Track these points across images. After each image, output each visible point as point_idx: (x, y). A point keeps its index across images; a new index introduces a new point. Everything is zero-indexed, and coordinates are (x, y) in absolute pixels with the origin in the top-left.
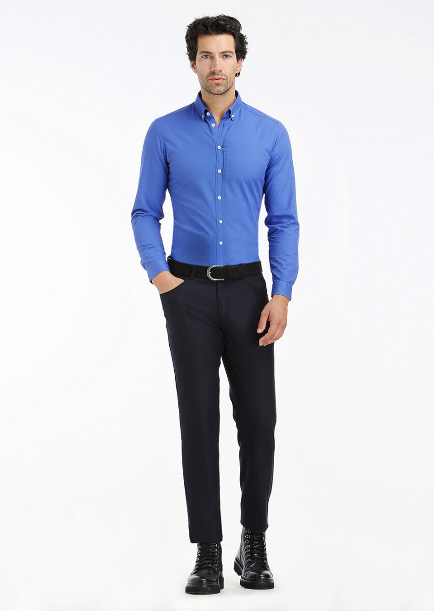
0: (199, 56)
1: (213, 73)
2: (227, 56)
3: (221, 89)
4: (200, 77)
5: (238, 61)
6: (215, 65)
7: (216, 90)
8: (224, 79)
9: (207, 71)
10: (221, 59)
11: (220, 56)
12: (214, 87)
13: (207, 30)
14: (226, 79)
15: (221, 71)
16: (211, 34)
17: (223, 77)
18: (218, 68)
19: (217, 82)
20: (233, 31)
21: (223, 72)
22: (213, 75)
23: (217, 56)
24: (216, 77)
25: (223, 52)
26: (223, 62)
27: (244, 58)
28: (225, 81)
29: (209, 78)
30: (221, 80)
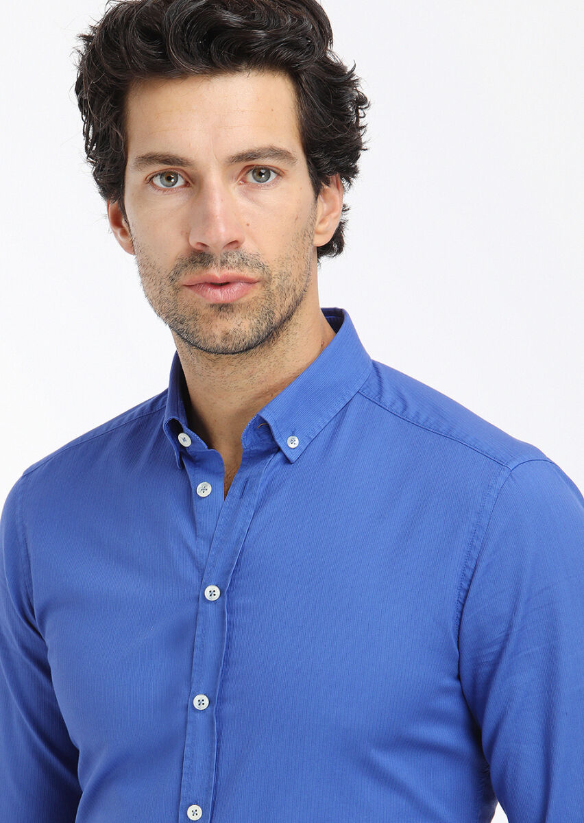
0: (134, 177)
1: (200, 256)
2: (261, 173)
3: (243, 326)
4: (147, 271)
5: (317, 190)
6: (207, 218)
7: (218, 332)
8: (251, 282)
9: (173, 246)
10: (235, 189)
11: (228, 178)
12: (209, 321)
13: (165, 55)
14: (265, 282)
15: (235, 243)
16: (183, 75)
17: (248, 273)
18: (221, 232)
19: (220, 295)
20: (286, 54)
21: (248, 247)
22: (199, 268)
23: (215, 178)
24: (216, 273)
25: (240, 158)
26: (242, 202)
27: (349, 172)
28: (256, 292)
29: (185, 279)
30: (236, 288)
